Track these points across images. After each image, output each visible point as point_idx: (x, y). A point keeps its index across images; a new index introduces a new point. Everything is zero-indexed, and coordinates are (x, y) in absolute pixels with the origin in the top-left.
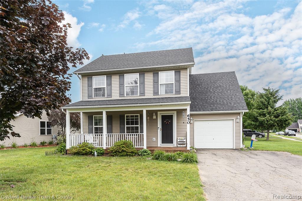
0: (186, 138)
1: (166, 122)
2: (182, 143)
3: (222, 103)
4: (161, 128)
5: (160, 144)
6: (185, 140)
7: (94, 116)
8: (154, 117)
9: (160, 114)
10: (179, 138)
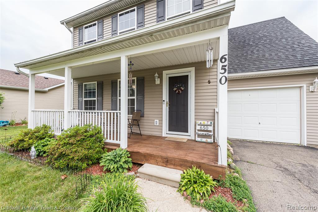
0: (214, 123)
1: (176, 91)
2: (205, 133)
3: (276, 58)
4: (168, 101)
5: (165, 132)
6: (211, 128)
7: (84, 84)
8: (158, 82)
9: (167, 75)
10: (199, 122)
